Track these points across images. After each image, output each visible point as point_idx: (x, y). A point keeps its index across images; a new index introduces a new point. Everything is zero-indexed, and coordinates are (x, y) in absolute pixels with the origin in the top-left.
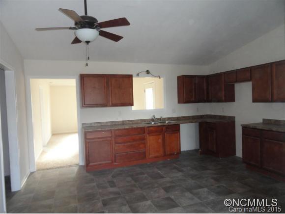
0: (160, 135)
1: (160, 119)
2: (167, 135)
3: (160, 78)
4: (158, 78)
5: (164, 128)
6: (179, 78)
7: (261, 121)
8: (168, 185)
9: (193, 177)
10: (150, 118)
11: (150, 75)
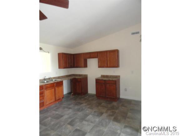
0: (52, 89)
1: (49, 79)
2: (56, 88)
3: (49, 53)
4: (48, 53)
5: (55, 84)
6: (59, 54)
7: (100, 76)
8: (70, 120)
9: (79, 110)
10: (43, 78)
11: (42, 50)
